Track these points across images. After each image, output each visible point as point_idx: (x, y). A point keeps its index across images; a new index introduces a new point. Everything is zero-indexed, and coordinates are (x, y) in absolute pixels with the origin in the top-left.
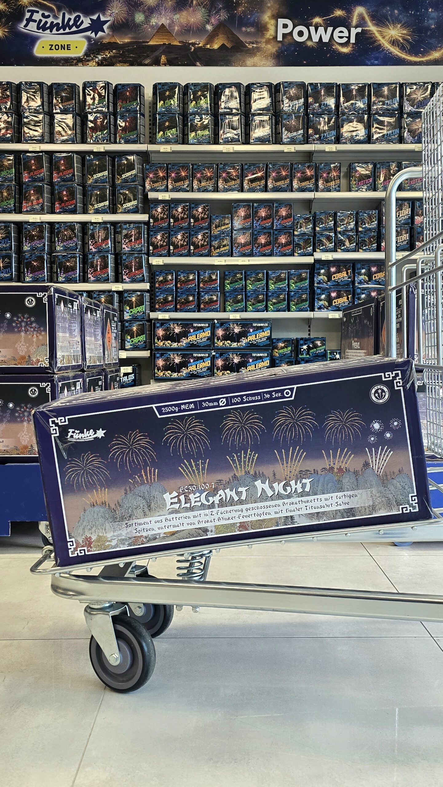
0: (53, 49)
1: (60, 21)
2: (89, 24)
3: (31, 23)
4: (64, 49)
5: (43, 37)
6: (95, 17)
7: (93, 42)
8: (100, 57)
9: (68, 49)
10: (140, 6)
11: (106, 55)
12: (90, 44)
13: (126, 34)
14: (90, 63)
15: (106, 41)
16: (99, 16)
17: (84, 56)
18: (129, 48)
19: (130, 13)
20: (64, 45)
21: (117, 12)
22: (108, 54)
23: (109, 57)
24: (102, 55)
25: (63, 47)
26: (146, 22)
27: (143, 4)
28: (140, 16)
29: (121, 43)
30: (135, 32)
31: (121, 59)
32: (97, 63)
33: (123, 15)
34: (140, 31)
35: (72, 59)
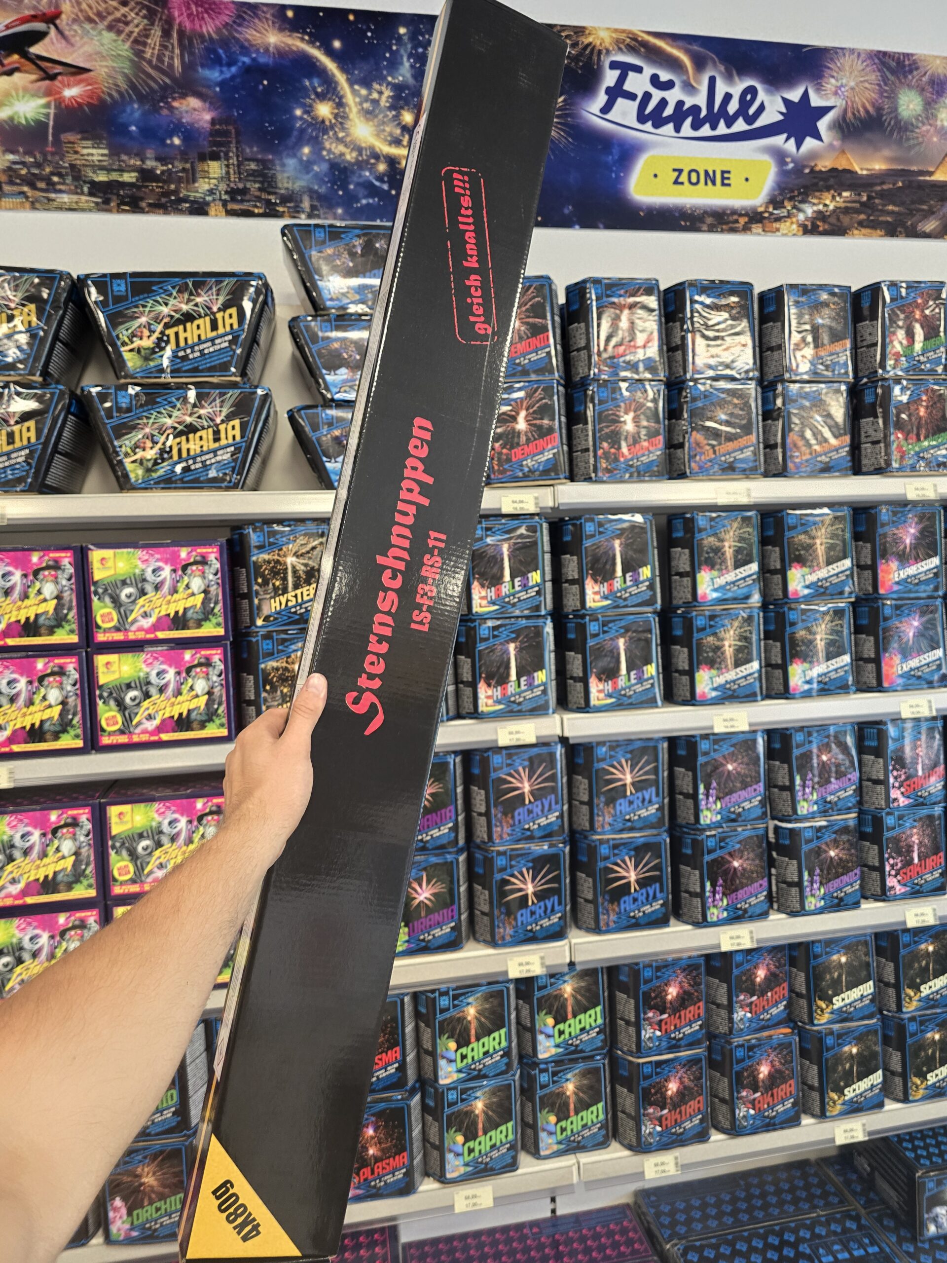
0: (682, 183)
1: (701, 100)
2: (782, 113)
3: (620, 101)
4: (714, 183)
5: (655, 145)
6: (795, 95)
7: (791, 166)
8: (809, 210)
9: (723, 184)
10: (911, 72)
11: (825, 205)
12: (783, 173)
13: (877, 149)
14: (784, 226)
15: (824, 165)
16: (806, 95)
17: (767, 207)
19: (886, 91)
20: (714, 172)
21: (852, 84)
22: (830, 202)
23: (834, 211)
24: (814, 204)
25: (710, 178)
26: (927, 118)
27: (917, 68)
28: (911, 101)
29: (865, 172)
30: (900, 142)
31: (862, 217)
32: (800, 225)
33: (867, 94)
34: (912, 142)
35: (734, 212)
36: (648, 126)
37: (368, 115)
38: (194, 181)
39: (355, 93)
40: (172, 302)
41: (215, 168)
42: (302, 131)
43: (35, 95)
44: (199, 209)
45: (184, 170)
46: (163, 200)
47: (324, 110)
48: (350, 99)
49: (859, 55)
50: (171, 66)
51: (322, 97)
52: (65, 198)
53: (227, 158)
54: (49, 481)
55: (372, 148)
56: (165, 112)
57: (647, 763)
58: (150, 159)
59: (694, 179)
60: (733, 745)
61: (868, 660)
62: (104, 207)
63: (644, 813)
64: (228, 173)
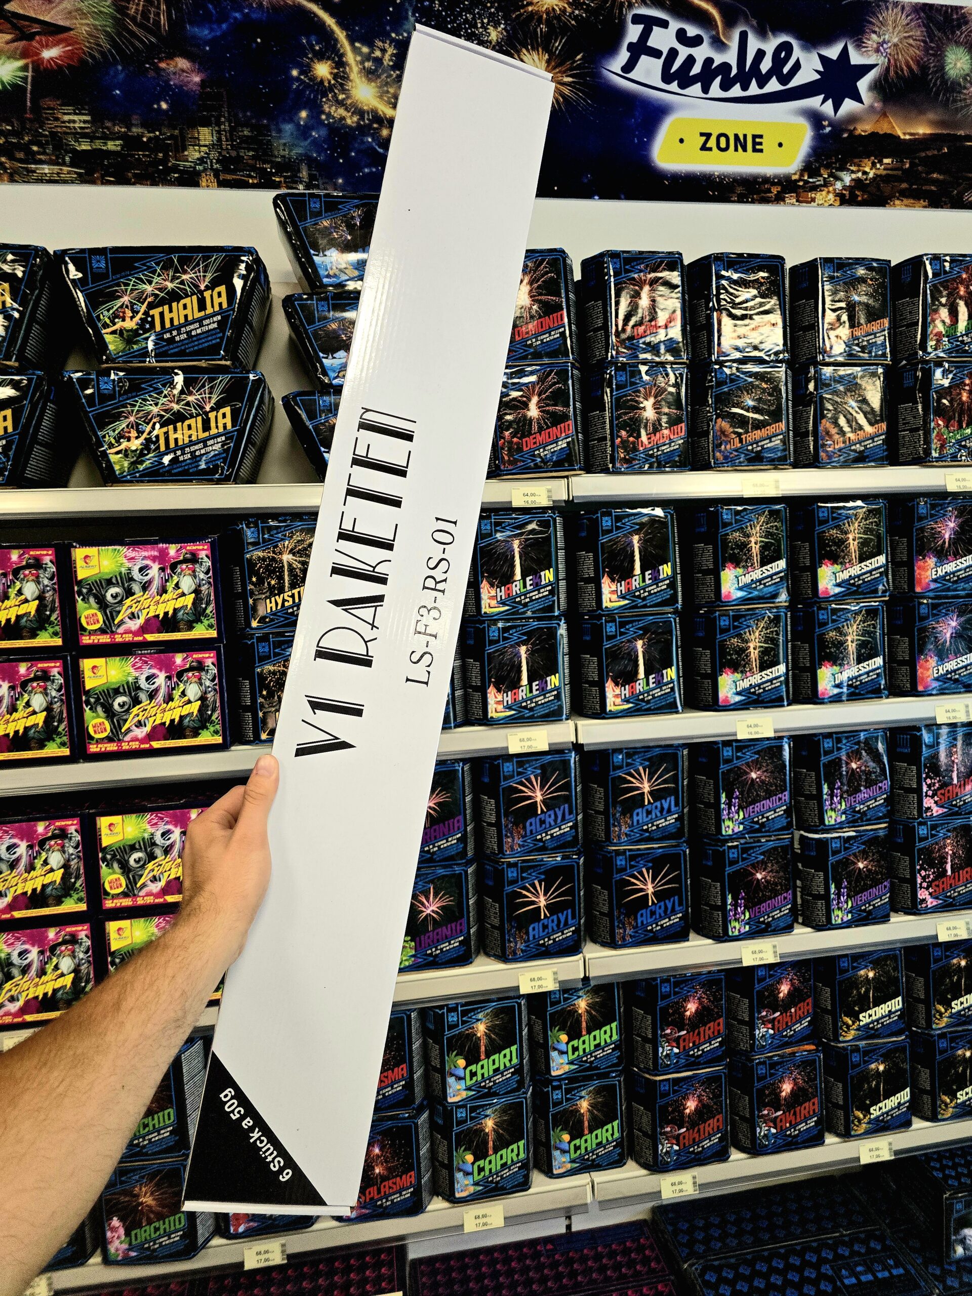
0: (710, 149)
1: (731, 57)
2: (817, 71)
3: (644, 59)
4: (745, 149)
5: (680, 106)
6: (833, 52)
7: (828, 129)
8: (847, 178)
9: (755, 150)
10: (959, 27)
11: (865, 173)
12: (819, 137)
13: (922, 112)
14: (820, 196)
15: (864, 128)
16: (845, 51)
17: (802, 175)
18: (929, 153)
19: (932, 48)
20: (745, 136)
21: (895, 40)
22: (870, 170)
23: (874, 179)
24: (853, 172)
25: (740, 143)
27: (966, 23)
28: (958, 60)
29: (908, 137)
30: (946, 104)
31: (904, 185)
32: (837, 195)
33: (912, 51)
34: (959, 104)
35: (766, 180)
36: (674, 86)
37: (370, 74)
38: (185, 149)
39: (356, 51)
40: (156, 279)
41: (206, 135)
42: (299, 93)
43: (12, 56)
44: (190, 180)
45: (172, 137)
46: (151, 170)
47: (323, 70)
48: (351, 58)
49: (903, 8)
50: (157, 23)
51: (321, 56)
52: (46, 169)
53: (218, 124)
54: (29, 474)
55: (374, 112)
56: (152, 74)
57: (666, 771)
58: (136, 126)
59: (723, 144)
60: (757, 753)
61: (903, 663)
62: (86, 179)
63: (662, 823)
64: (219, 140)
